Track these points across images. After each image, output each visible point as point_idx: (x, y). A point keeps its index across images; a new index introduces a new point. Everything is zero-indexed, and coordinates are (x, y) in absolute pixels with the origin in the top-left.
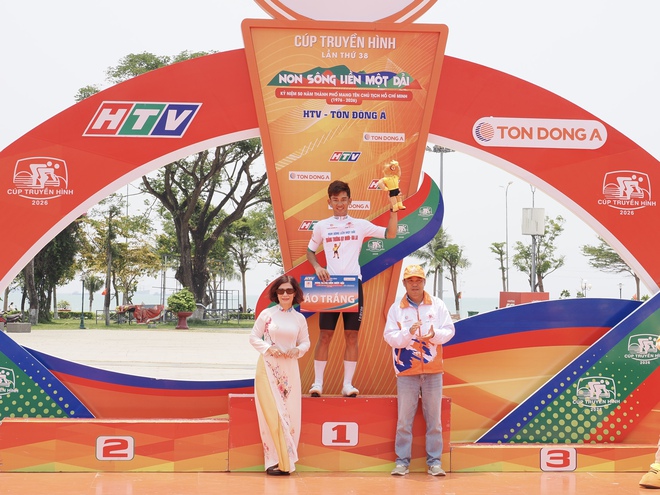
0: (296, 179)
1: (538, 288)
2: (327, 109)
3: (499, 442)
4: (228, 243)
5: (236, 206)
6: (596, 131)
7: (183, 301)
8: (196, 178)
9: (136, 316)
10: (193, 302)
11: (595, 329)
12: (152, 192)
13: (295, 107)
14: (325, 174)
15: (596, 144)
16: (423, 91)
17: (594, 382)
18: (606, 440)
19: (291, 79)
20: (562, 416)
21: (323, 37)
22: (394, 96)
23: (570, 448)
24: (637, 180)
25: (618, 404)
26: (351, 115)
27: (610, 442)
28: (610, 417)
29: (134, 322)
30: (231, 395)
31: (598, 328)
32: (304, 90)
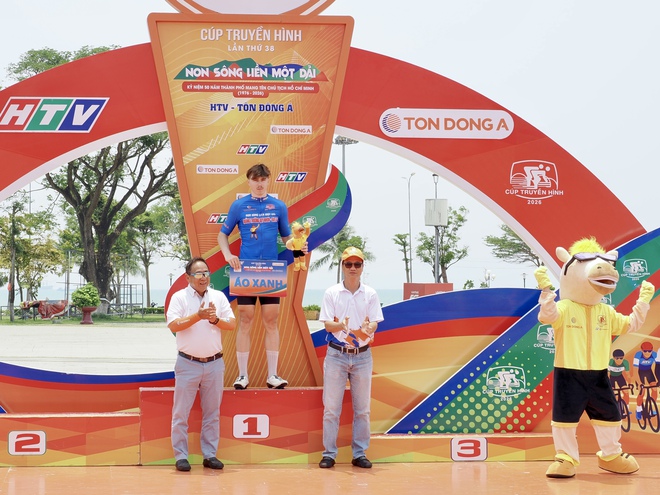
0: (204, 172)
1: (442, 279)
2: (234, 102)
3: (410, 432)
4: (131, 237)
5: (139, 200)
6: (502, 121)
7: (87, 296)
8: (98, 173)
9: (40, 311)
10: (97, 297)
11: (503, 319)
12: (55, 187)
13: (202, 100)
14: (233, 167)
15: (503, 134)
16: (330, 83)
17: (504, 372)
18: (516, 429)
19: (197, 72)
20: (472, 406)
21: (229, 31)
22: (300, 88)
23: (481, 438)
24: (544, 169)
25: (528, 393)
26: (258, 108)
27: (520, 431)
28: (520, 406)
29: (39, 317)
30: (141, 389)
31: (506, 318)
32: (210, 83)
